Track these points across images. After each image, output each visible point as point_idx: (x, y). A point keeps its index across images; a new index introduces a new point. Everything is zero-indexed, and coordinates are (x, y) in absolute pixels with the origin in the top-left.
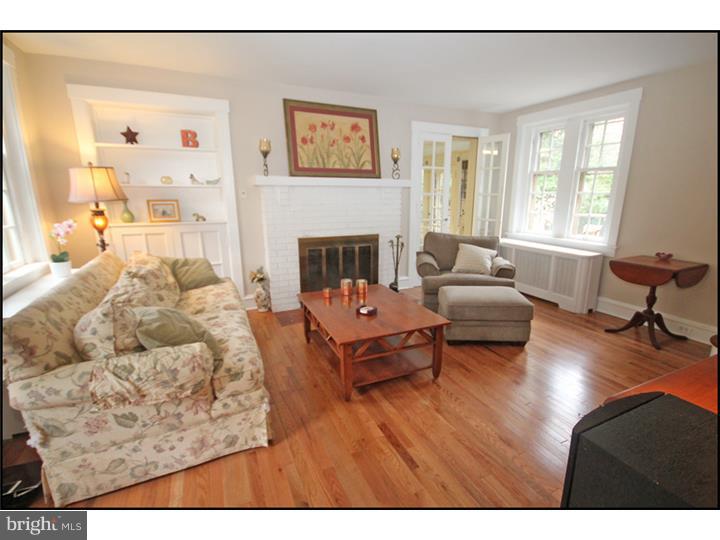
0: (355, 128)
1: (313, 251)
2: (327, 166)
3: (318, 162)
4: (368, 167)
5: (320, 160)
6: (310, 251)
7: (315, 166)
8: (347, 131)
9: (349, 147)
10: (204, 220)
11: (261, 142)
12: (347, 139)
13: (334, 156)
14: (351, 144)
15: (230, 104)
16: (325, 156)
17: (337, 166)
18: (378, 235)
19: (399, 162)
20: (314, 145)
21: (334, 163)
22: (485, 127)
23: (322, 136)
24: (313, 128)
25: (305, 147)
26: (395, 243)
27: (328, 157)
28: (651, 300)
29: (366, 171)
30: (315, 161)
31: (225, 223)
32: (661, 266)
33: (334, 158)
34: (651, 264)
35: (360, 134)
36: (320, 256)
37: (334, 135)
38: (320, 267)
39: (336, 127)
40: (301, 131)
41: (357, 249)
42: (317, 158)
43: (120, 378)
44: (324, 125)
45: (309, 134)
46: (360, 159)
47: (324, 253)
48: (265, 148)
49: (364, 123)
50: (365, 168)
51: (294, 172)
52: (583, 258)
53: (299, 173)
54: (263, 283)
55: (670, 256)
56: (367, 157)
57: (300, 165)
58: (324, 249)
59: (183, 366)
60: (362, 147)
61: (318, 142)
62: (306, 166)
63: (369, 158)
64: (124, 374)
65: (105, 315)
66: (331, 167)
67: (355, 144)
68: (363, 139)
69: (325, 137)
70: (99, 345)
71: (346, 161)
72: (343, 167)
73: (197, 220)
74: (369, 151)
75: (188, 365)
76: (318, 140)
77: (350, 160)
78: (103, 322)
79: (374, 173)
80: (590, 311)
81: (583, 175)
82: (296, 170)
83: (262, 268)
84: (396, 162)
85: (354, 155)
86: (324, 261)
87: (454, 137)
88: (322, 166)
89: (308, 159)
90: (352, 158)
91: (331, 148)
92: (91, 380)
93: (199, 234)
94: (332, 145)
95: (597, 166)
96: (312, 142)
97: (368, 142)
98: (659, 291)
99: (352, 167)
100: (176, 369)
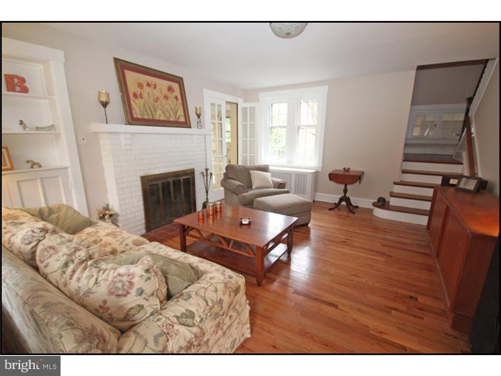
0: (170, 89)
1: (152, 185)
2: (155, 118)
3: (148, 114)
4: (182, 119)
5: (150, 113)
6: (150, 185)
7: (146, 117)
8: (165, 91)
9: (169, 104)
10: (40, 166)
11: (99, 93)
12: (166, 97)
13: (159, 110)
14: (169, 101)
15: (65, 53)
16: (153, 110)
17: (162, 118)
18: (194, 169)
19: (201, 117)
20: (143, 100)
21: (159, 115)
22: (241, 97)
23: (148, 94)
24: (140, 86)
25: (137, 101)
26: (205, 174)
27: (155, 110)
28: (345, 191)
29: (182, 123)
30: (146, 113)
31: (67, 168)
32: (346, 173)
33: (159, 112)
34: (342, 173)
35: (174, 94)
36: (158, 188)
37: (157, 93)
38: (158, 197)
39: (157, 87)
40: (132, 88)
41: (182, 181)
42: (147, 111)
43: (188, 326)
44: (148, 85)
45: (139, 91)
46: (176, 112)
47: (160, 186)
48: (104, 99)
49: (176, 86)
50: (180, 120)
51: (130, 121)
52: (310, 173)
53: (134, 122)
54: (112, 219)
55: (349, 169)
56: (181, 112)
57: (135, 116)
58: (160, 183)
59: (224, 295)
60: (176, 105)
61: (147, 98)
62: (139, 117)
63: (182, 113)
64: (189, 321)
65: (147, 271)
66: (157, 118)
67: (171, 101)
68: (176, 98)
69: (150, 94)
70: (146, 304)
71: (167, 114)
72: (166, 119)
73: (32, 167)
74: (181, 108)
75: (226, 292)
76: (145, 96)
77: (170, 114)
78: (149, 279)
79: (186, 124)
80: (314, 201)
81: (299, 128)
82: (132, 120)
83: (108, 205)
84: (199, 117)
85: (172, 109)
86: (161, 192)
87: (228, 103)
88: (151, 118)
89: (140, 111)
90: (171, 112)
91: (156, 104)
92: (168, 341)
93: (39, 181)
94: (157, 102)
95: (306, 124)
96: (141, 97)
97: (180, 101)
98: (348, 187)
99: (172, 119)
100: (220, 299)
